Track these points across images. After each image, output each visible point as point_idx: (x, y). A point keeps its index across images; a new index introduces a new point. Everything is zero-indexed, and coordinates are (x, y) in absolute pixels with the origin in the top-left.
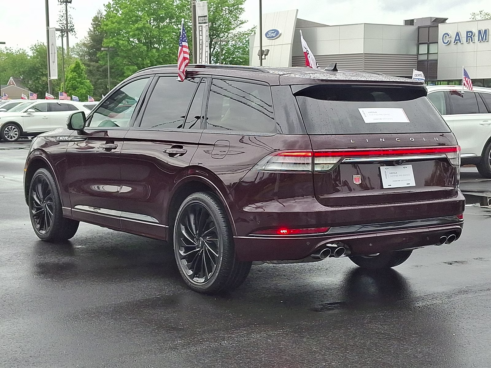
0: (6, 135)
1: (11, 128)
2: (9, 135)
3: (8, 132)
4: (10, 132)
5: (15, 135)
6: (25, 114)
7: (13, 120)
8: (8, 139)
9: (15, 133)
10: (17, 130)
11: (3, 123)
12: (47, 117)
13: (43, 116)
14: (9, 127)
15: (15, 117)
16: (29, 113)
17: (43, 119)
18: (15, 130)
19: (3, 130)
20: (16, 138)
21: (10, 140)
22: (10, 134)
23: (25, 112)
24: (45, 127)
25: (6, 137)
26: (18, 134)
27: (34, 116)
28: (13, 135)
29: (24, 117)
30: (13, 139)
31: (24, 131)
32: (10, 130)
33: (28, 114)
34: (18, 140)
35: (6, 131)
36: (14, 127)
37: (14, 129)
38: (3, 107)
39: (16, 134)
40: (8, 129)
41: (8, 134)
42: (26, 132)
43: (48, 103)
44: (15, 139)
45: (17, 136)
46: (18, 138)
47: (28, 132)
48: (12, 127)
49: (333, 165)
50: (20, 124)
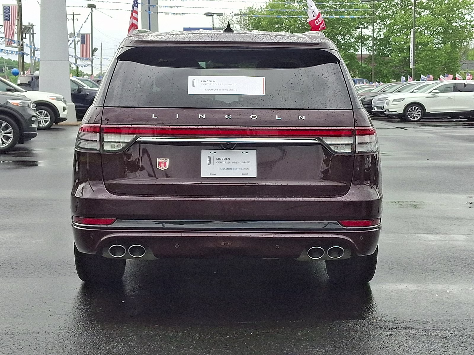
0: (409, 116)
1: (414, 108)
2: (412, 116)
3: (411, 112)
4: (413, 112)
5: (417, 115)
6: (430, 95)
7: (416, 100)
8: (411, 119)
9: (419, 113)
10: (420, 110)
11: (407, 104)
12: (451, 98)
13: (447, 96)
14: (413, 108)
15: (419, 98)
16: (434, 93)
17: (447, 100)
18: (418, 111)
19: (407, 110)
20: (419, 118)
21: (413, 120)
22: (413, 114)
23: (430, 93)
24: (448, 108)
25: (409, 117)
26: (421, 114)
27: (438, 97)
28: (416, 115)
29: (428, 98)
30: (416, 120)
31: (427, 111)
32: (413, 111)
33: (432, 95)
34: (421, 120)
35: (409, 111)
36: (417, 108)
37: (418, 109)
38: (418, 88)
39: (419, 115)
40: (411, 109)
41: (411, 114)
42: (429, 112)
43: (454, 84)
44: (417, 119)
45: (420, 116)
46: (421, 118)
47: (431, 113)
48: (416, 108)
49: (124, 145)
50: (423, 105)
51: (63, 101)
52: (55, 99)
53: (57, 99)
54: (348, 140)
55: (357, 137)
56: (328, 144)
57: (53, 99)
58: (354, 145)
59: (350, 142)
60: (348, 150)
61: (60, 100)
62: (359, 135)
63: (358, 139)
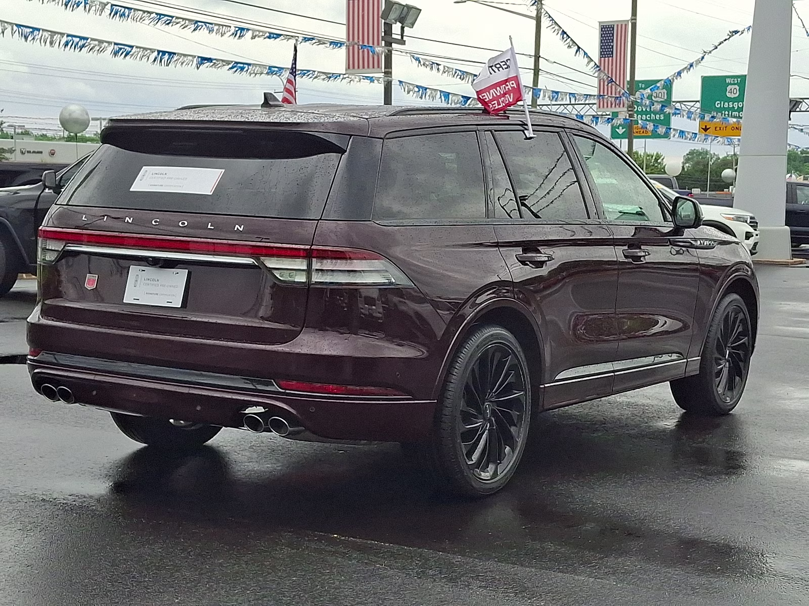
51: (748, 222)
52: (733, 219)
53: (738, 219)
54: (301, 264)
55: (314, 260)
56: (270, 268)
57: (729, 219)
58: (309, 271)
59: (305, 268)
60: (301, 278)
61: (743, 220)
62: (317, 257)
63: (316, 265)
